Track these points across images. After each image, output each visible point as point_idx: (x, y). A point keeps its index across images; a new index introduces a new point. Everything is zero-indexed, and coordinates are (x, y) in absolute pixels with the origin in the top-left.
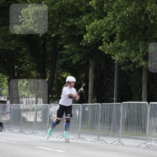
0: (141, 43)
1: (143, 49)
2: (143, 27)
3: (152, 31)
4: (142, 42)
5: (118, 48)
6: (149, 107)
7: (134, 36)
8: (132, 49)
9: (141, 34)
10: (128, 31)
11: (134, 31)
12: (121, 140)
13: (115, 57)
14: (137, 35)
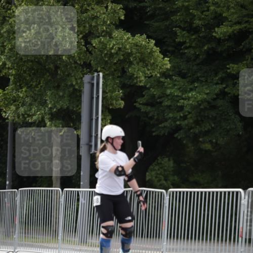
0: (49, 93)
1: (53, 102)
2: (52, 66)
3: (66, 73)
4: (50, 90)
5: (13, 100)
6: (63, 195)
7: (38, 81)
8: (35, 101)
9: (49, 78)
10: (27, 72)
11: (37, 72)
12: (17, 250)
13: (7, 114)
14: (43, 79)
